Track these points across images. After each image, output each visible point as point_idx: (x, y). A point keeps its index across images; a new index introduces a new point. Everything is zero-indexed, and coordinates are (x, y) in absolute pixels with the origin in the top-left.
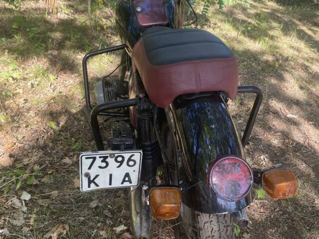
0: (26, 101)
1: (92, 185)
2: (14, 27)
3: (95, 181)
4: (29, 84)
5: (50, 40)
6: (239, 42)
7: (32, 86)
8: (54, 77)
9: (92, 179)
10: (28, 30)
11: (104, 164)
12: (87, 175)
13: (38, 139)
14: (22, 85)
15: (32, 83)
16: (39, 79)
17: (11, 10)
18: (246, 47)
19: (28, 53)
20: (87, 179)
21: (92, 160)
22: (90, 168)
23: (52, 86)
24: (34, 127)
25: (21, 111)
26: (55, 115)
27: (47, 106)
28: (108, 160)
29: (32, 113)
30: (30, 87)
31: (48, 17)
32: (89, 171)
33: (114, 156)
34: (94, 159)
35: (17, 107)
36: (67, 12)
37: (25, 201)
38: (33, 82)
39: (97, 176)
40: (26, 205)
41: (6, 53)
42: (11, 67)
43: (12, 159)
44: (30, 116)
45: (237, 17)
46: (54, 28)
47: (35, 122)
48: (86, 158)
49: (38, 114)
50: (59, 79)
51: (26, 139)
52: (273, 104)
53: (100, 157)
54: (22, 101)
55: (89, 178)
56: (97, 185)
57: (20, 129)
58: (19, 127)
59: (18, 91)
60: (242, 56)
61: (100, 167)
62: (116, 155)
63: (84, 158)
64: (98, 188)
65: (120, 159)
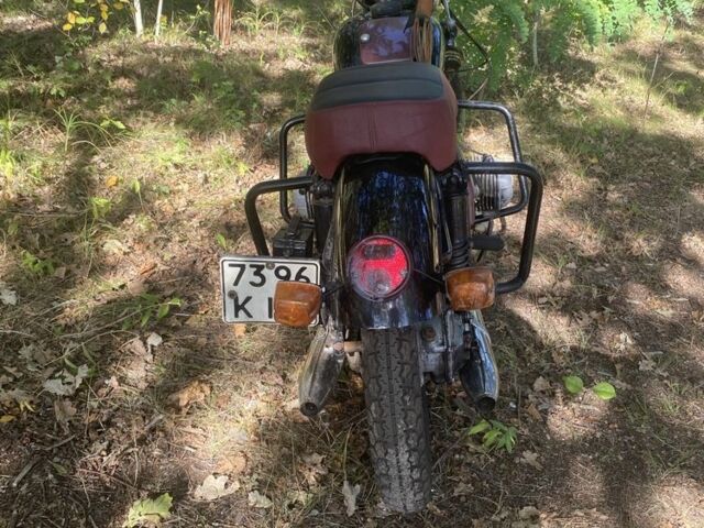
0: (190, 203)
1: (241, 313)
2: (193, 80)
3: (246, 306)
4: (201, 175)
5: (255, 106)
6: (655, 117)
7: (206, 180)
8: (247, 168)
9: (240, 303)
10: (216, 85)
11: (258, 280)
12: (233, 295)
13: (195, 262)
14: (189, 177)
15: (206, 175)
16: (220, 170)
17: (198, 53)
18: (669, 128)
19: (212, 126)
20: (233, 301)
21: (239, 269)
22: (236, 283)
23: (240, 183)
24: (195, 245)
25: (178, 217)
26: (234, 229)
27: (222, 212)
28: (265, 272)
29: (195, 222)
30: (201, 181)
31: (265, 67)
32: (235, 288)
33: (273, 266)
34: (243, 267)
35: (173, 212)
36: (302, 57)
37: (152, 346)
38: (207, 173)
39: (248, 299)
40: (153, 352)
41: (172, 124)
42: (177, 148)
43: (147, 285)
44: (191, 226)
45: (674, 66)
46: (270, 85)
47: (199, 238)
48: (231, 265)
49: (205, 225)
50: (257, 172)
51: (176, 260)
52: (692, 244)
53: (252, 266)
54: (183, 202)
55: (236, 301)
56: (249, 315)
57: (169, 244)
58: (169, 240)
59: (180, 187)
60: (651, 145)
61: (253, 284)
62: (277, 265)
63: (226, 264)
64: (250, 320)
65: (283, 273)
